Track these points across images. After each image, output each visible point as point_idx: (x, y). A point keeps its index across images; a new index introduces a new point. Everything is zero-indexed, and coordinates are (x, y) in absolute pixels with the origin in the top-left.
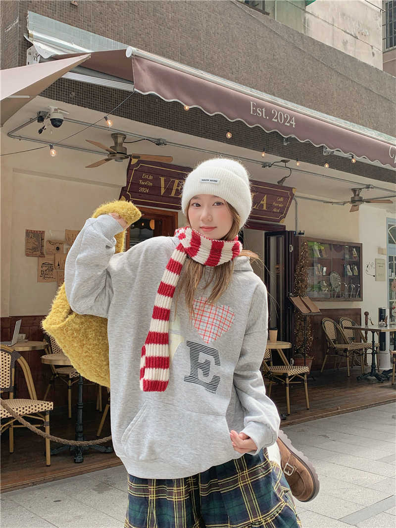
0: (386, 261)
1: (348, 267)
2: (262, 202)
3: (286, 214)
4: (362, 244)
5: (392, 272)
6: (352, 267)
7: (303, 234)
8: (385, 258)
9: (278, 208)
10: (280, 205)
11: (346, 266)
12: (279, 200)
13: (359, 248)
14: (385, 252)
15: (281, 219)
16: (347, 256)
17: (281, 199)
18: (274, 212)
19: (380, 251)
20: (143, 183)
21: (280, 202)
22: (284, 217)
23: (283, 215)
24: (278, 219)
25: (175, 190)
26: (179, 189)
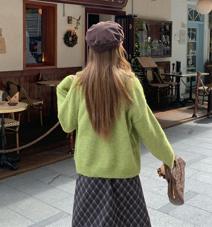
0: (186, 31)
1: (164, 36)
3: (126, 4)
4: (172, 22)
5: (190, 37)
6: (165, 36)
7: (137, 16)
8: (186, 30)
11: (162, 36)
13: (170, 24)
14: (186, 26)
15: (123, 7)
16: (163, 30)
18: (118, 3)
19: (183, 25)
22: (125, 6)
23: (124, 5)
24: (122, 7)
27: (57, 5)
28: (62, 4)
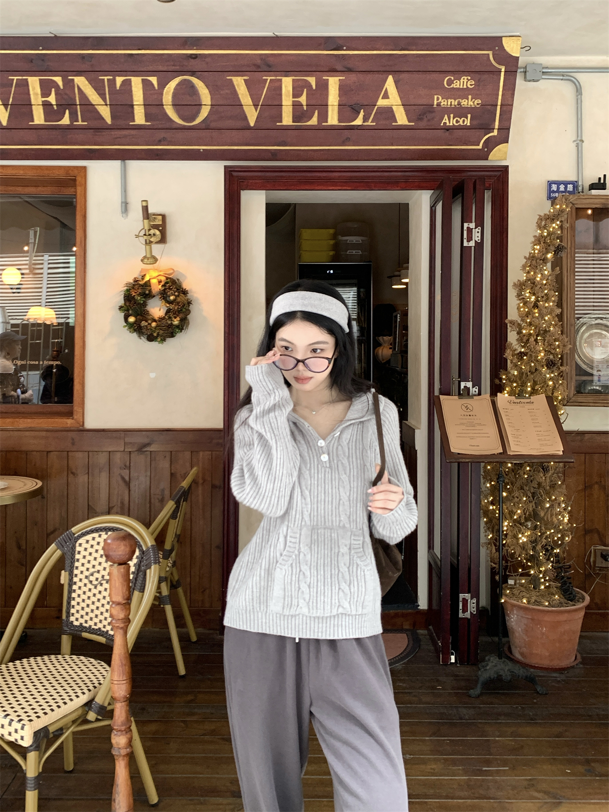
2: (381, 102)
3: (505, 130)
7: (604, 187)
9: (460, 112)
10: (464, 103)
12: (456, 84)
15: (491, 145)
17: (465, 82)
18: (448, 129)
21: (463, 93)
22: (504, 138)
23: (495, 133)
24: (480, 147)
25: (41, 107)
26: (54, 102)
27: (85, 168)
28: (116, 164)
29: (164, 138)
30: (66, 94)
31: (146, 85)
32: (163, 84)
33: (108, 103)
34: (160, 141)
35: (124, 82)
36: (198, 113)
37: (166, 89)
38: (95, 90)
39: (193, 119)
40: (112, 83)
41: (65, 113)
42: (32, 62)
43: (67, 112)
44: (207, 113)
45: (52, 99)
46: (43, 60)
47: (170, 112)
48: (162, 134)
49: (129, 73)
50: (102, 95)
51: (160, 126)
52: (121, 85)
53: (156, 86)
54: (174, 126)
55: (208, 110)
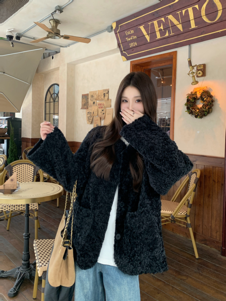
20: (129, 39)
25: (159, 32)
26: (162, 29)
27: (176, 51)
29: (203, 31)
30: (166, 24)
31: (194, 9)
32: (200, 7)
33: (181, 23)
34: (202, 33)
35: (186, 12)
36: (217, 15)
37: (202, 9)
38: (176, 19)
39: (215, 19)
40: (181, 13)
41: (166, 32)
42: (154, 15)
43: (167, 31)
44: (221, 14)
45: (162, 28)
46: (157, 13)
47: (205, 19)
48: (203, 30)
49: (187, 7)
50: (178, 20)
51: (201, 27)
52: (185, 13)
53: (198, 9)
54: (207, 24)
55: (221, 12)
